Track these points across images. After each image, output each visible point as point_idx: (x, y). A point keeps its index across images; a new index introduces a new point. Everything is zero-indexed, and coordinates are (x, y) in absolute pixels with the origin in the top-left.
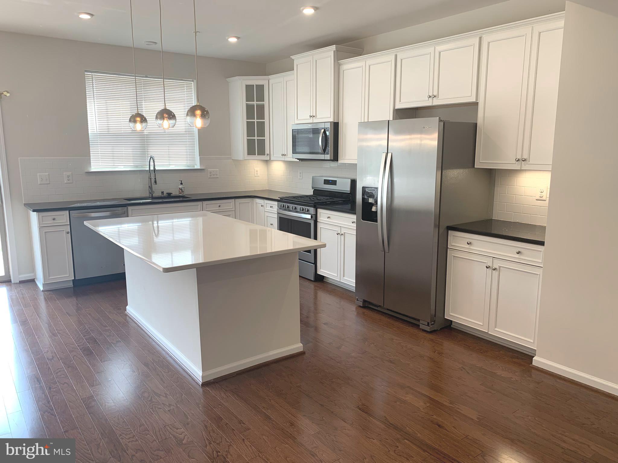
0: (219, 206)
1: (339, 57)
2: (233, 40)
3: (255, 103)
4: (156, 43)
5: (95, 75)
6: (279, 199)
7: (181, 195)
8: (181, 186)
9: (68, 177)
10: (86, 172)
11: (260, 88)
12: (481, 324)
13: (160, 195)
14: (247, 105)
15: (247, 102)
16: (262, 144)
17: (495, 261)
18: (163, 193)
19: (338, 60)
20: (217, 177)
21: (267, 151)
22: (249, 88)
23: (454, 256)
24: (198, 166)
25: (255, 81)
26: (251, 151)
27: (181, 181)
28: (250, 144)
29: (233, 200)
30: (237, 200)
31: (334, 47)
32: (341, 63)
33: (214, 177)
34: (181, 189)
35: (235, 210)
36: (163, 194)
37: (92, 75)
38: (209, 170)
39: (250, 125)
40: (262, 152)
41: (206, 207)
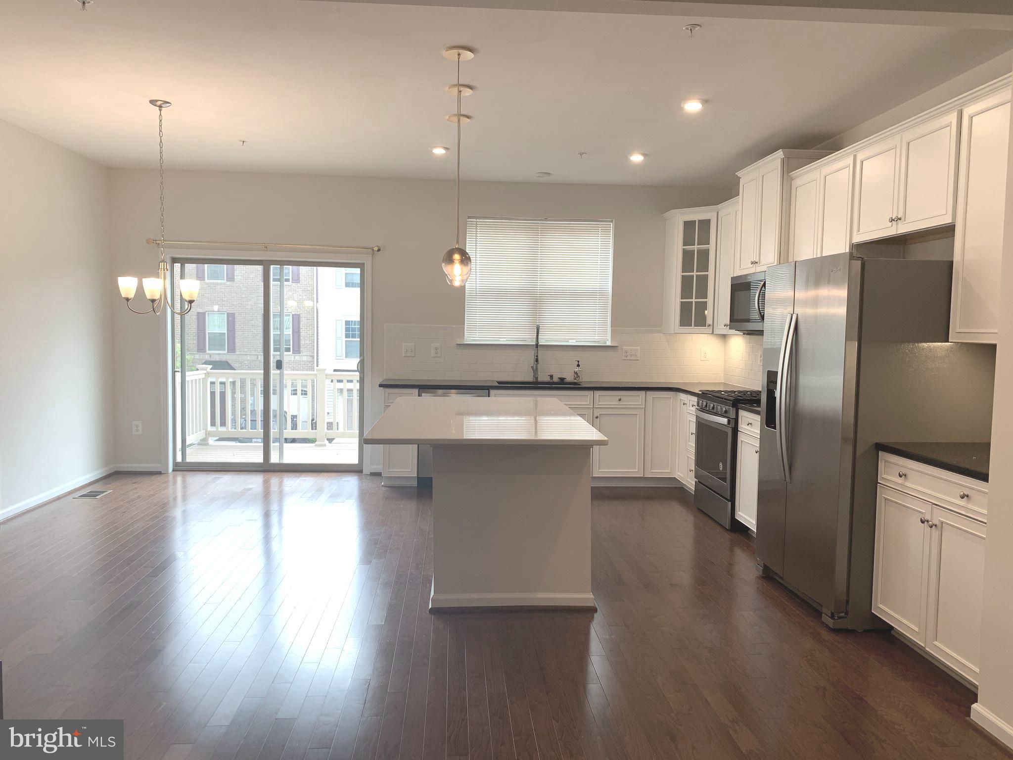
0: (620, 400)
2: (637, 158)
3: (696, 247)
4: (549, 174)
5: (480, 222)
6: (700, 393)
7: (576, 381)
8: (577, 369)
9: (436, 349)
10: (457, 344)
11: (705, 224)
12: (916, 629)
13: (547, 379)
14: (684, 251)
15: (684, 247)
16: (702, 307)
17: (937, 511)
18: (551, 377)
19: (788, 172)
20: (636, 359)
21: (709, 321)
22: (689, 226)
23: (886, 499)
24: (609, 343)
25: (697, 214)
26: (685, 321)
27: (578, 361)
28: (685, 308)
29: (644, 392)
30: (649, 393)
31: (780, 154)
32: (794, 175)
33: (632, 358)
34: (576, 373)
35: (645, 409)
36: (552, 379)
37: (477, 222)
38: (624, 347)
39: (686, 282)
40: (701, 321)
41: (599, 399)
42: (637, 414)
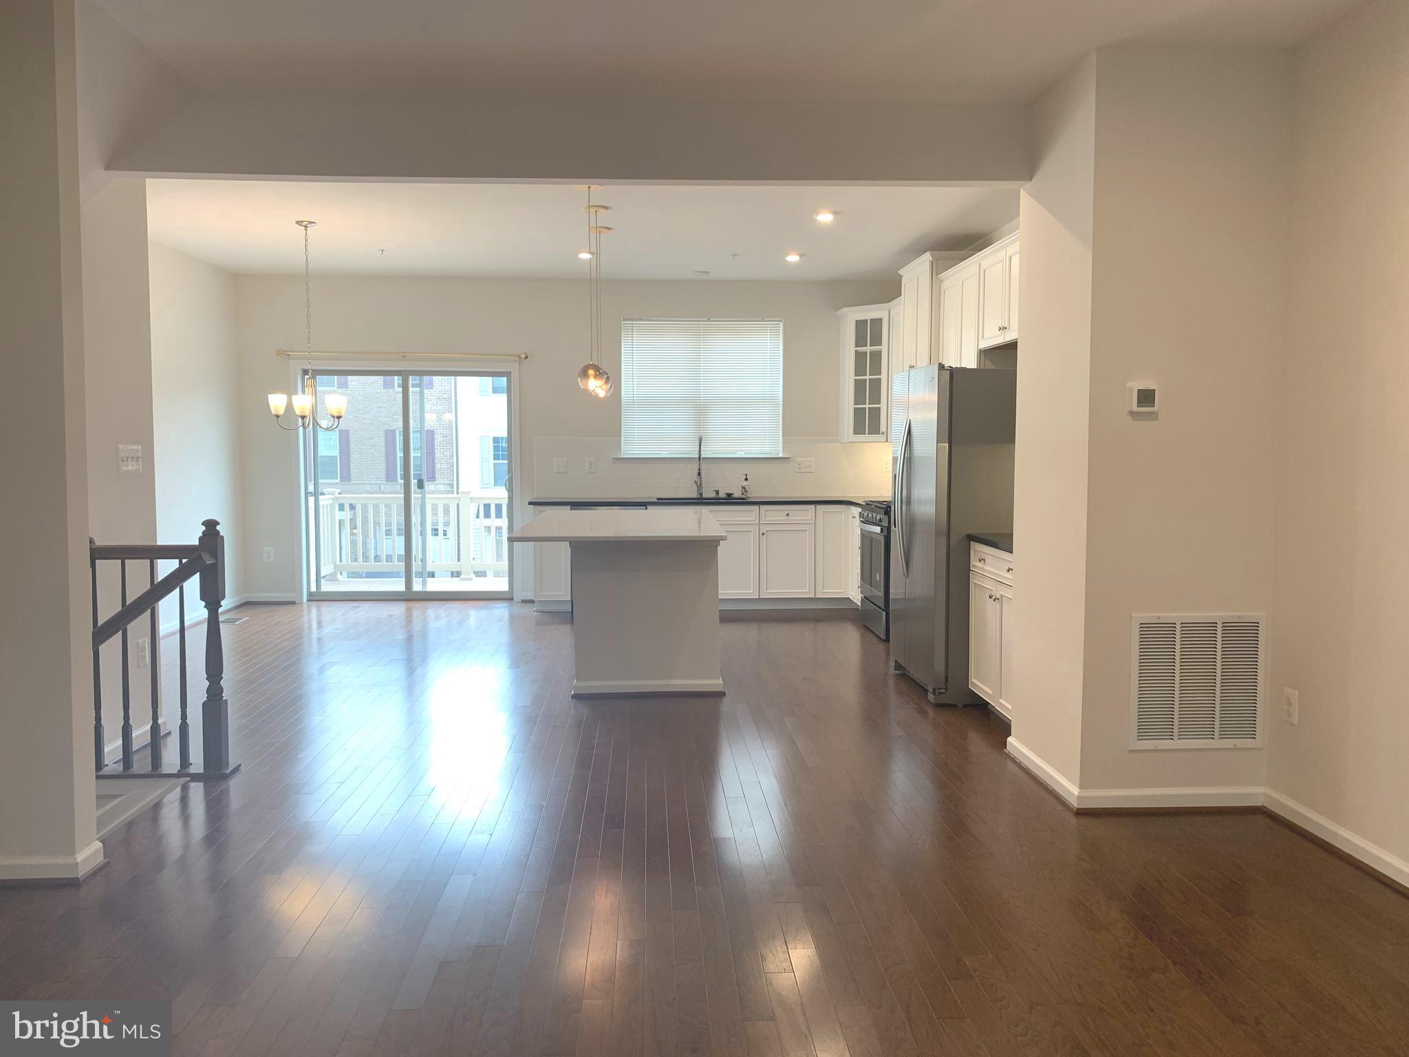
0: (788, 515)
1: (937, 269)
2: (793, 258)
3: (868, 349)
5: (637, 324)
6: (865, 504)
7: (744, 496)
8: (745, 483)
9: (591, 465)
10: (614, 458)
11: (877, 323)
12: (990, 692)
13: (713, 495)
14: (856, 353)
15: (857, 349)
16: (875, 413)
17: (999, 586)
18: (717, 492)
19: (937, 274)
20: (810, 471)
21: (883, 429)
22: (860, 325)
23: (975, 584)
24: (781, 455)
25: (867, 313)
26: (859, 429)
27: (746, 475)
28: (859, 414)
29: (814, 506)
30: (819, 507)
31: (927, 257)
32: (942, 277)
33: (806, 470)
34: (744, 488)
35: (815, 523)
36: (718, 494)
37: (633, 324)
38: (798, 459)
39: (859, 386)
40: (875, 429)
41: (765, 515)
42: (806, 530)
